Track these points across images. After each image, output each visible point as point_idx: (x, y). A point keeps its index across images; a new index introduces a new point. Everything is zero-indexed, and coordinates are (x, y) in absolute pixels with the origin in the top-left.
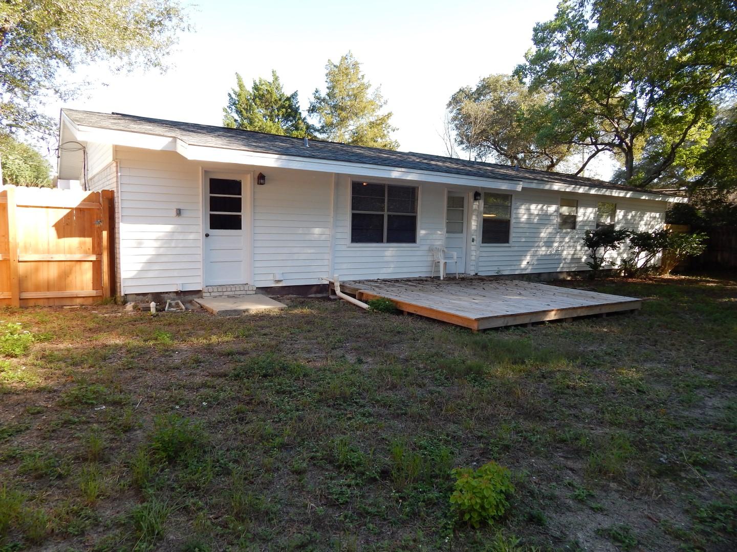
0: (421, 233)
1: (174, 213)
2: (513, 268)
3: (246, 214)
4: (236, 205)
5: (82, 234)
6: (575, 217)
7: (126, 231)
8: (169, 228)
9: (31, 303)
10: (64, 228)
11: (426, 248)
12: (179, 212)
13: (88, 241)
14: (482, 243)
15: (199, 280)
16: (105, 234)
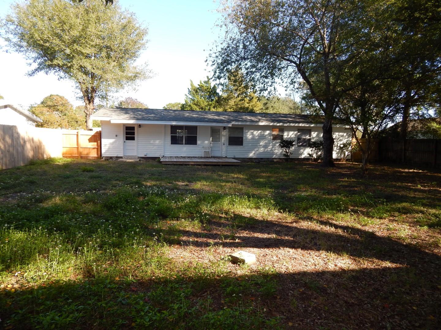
0: (199, 142)
1: (115, 136)
2: (246, 155)
3: (136, 136)
4: (133, 133)
5: (95, 142)
6: (282, 136)
7: (103, 141)
8: (114, 140)
9: (83, 158)
10: (90, 140)
11: (202, 147)
12: (116, 136)
13: (96, 143)
14: (229, 145)
15: (122, 154)
16: (99, 141)
